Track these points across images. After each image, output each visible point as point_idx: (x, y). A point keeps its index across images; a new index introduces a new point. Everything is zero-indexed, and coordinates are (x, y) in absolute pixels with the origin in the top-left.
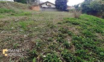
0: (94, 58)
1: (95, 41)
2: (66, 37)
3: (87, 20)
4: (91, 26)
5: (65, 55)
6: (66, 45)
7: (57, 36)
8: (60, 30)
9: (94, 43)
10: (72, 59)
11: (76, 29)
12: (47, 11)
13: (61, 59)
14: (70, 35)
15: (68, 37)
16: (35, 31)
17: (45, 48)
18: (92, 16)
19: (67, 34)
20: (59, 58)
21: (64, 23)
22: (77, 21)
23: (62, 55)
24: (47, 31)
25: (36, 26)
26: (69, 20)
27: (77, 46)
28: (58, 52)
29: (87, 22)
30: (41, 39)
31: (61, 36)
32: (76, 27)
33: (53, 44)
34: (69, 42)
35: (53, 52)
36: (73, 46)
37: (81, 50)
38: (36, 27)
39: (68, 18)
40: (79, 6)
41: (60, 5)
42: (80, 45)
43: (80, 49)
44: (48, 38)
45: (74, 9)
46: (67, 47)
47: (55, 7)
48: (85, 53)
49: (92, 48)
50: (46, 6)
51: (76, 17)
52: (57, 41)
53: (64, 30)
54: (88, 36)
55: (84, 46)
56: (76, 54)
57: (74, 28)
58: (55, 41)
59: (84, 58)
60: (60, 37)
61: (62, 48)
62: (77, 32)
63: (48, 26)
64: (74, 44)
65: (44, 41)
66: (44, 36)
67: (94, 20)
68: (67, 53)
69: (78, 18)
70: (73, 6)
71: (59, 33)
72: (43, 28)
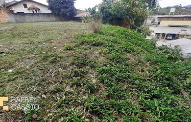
0: (131, 91)
1: (128, 65)
2: (86, 73)
3: (113, 35)
4: (119, 43)
5: (91, 107)
6: (89, 87)
7: (70, 77)
8: (73, 64)
9: (127, 70)
10: (103, 108)
11: (100, 54)
12: (32, 22)
13: (87, 117)
14: (92, 67)
15: (90, 71)
16: (9, 81)
17: (50, 112)
18: (118, 28)
19: (88, 67)
20: (83, 117)
21: (77, 46)
22: (99, 38)
23: (87, 108)
24: (45, 71)
25: (11, 66)
26: (86, 39)
27: (107, 83)
28: (80, 107)
29: (113, 38)
30: (35, 95)
31: (76, 74)
32: (100, 51)
33: (66, 95)
34: (94, 81)
35: (70, 110)
36: (102, 84)
37: (113, 88)
38: (10, 71)
39: (83, 36)
40: (97, 10)
41: (61, 8)
42: (110, 80)
43: (112, 86)
44: (52, 87)
45: (90, 15)
46: (92, 90)
47: (50, 12)
48: (119, 90)
49: (125, 78)
50: (26, 11)
51: (96, 32)
52: (72, 86)
53: (81, 61)
54: (118, 62)
55: (116, 80)
56: (108, 97)
57: (97, 53)
58: (68, 89)
59: (118, 97)
60: (76, 77)
61: (84, 97)
62: (102, 59)
63: (45, 58)
64: (102, 82)
65: (44, 96)
66: (39, 85)
67: (122, 34)
68: (95, 100)
69: (100, 33)
70: (87, 11)
71: (72, 69)
72: (31, 68)
